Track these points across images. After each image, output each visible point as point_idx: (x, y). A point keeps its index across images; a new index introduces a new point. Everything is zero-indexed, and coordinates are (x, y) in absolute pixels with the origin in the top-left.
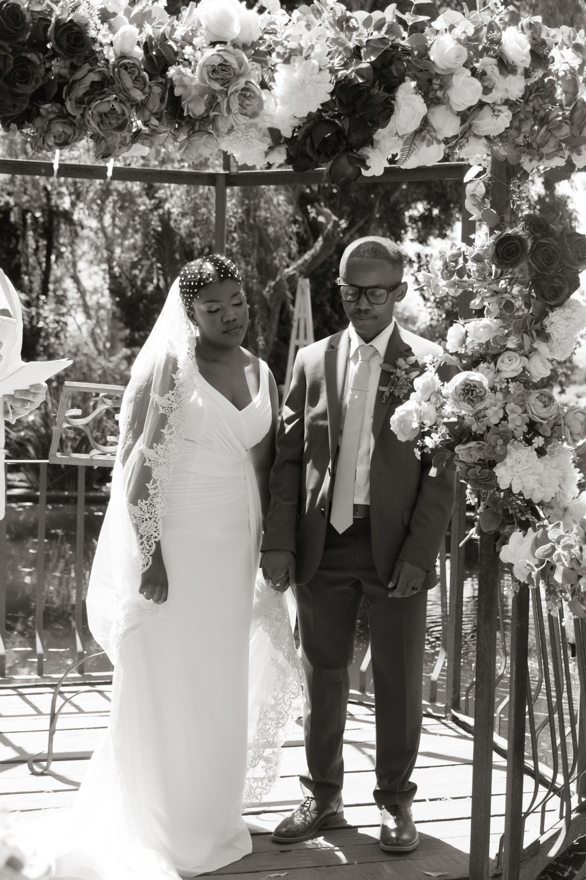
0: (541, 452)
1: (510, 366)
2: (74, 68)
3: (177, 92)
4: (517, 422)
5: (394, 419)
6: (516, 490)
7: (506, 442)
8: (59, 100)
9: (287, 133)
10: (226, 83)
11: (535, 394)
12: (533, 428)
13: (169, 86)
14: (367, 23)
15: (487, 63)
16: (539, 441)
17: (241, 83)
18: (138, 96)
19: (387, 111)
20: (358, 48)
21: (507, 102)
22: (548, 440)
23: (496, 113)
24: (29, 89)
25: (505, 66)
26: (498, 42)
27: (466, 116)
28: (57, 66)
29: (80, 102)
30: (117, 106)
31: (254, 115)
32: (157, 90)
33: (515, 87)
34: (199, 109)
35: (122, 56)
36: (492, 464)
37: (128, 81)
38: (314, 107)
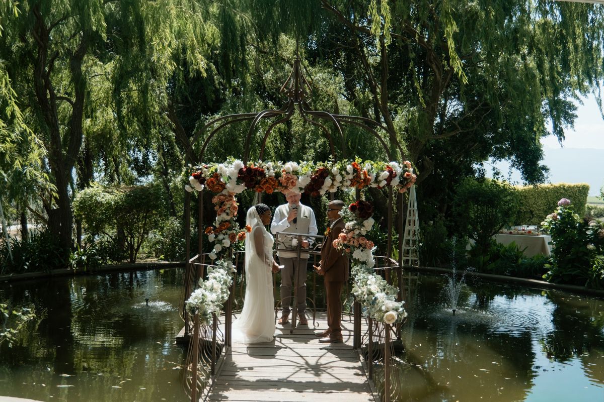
0: (362, 251)
1: (357, 232)
2: (262, 178)
3: (281, 182)
4: (356, 244)
5: (333, 243)
6: (357, 259)
7: (354, 248)
8: (259, 184)
9: (304, 188)
10: (288, 180)
11: (361, 238)
12: (360, 245)
13: (279, 181)
14: (320, 165)
15: (343, 172)
16: (361, 248)
17: (291, 180)
18: (273, 183)
19: (323, 183)
20: (317, 171)
21: (349, 179)
22: (363, 248)
23: (347, 182)
24: (253, 183)
25: (348, 173)
26: (346, 168)
27: (341, 182)
28: (259, 178)
29: (262, 185)
30: (269, 186)
31: (295, 186)
32: (277, 181)
33: (351, 177)
34: (285, 185)
35: (270, 176)
36: (352, 254)
37: (270, 181)
38: (308, 183)
